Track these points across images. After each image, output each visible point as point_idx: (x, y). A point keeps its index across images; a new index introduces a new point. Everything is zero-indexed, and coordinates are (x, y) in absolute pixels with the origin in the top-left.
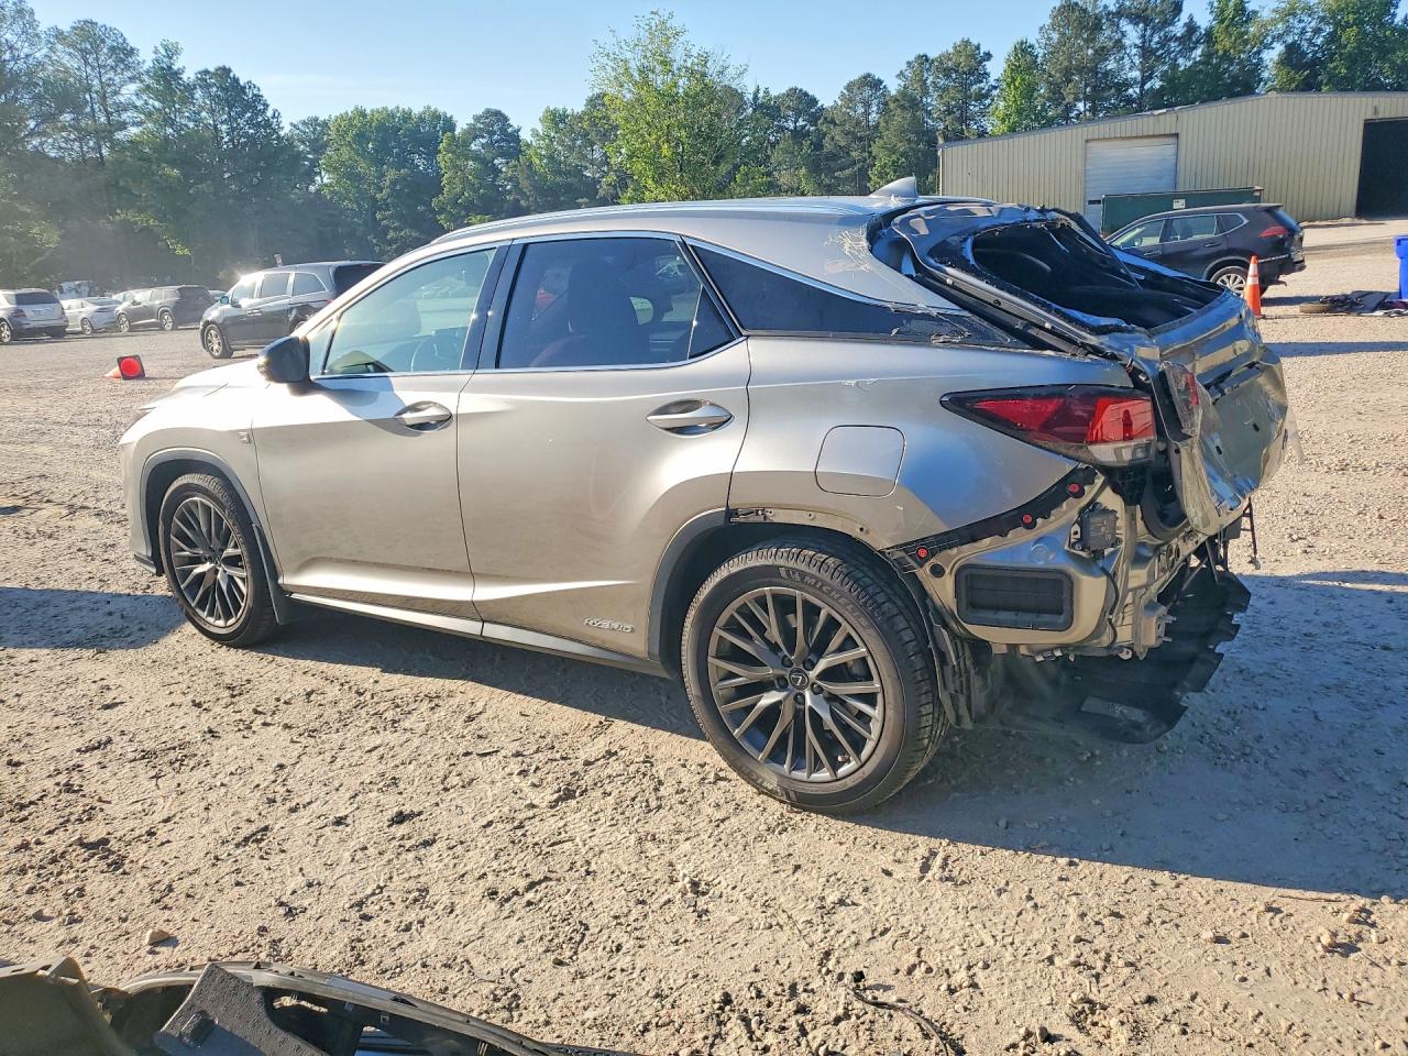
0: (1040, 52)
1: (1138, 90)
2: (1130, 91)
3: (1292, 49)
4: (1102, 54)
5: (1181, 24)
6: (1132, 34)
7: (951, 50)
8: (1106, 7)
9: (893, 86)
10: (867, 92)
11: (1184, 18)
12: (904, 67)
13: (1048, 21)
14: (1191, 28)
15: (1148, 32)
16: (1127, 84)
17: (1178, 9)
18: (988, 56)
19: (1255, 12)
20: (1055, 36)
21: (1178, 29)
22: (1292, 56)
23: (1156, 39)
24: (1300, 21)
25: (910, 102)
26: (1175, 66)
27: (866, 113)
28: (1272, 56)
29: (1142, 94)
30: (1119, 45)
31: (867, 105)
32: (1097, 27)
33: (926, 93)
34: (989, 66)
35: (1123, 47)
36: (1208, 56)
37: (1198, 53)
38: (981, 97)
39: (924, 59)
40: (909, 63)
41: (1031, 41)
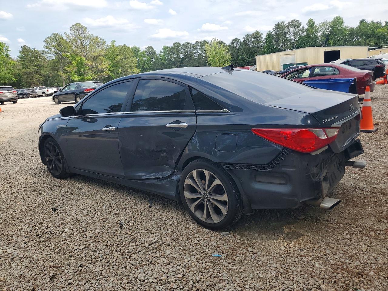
0: (273, 34)
1: (293, 41)
2: (292, 41)
3: (324, 32)
4: (285, 33)
5: (301, 27)
6: (292, 30)
7: (254, 33)
8: (286, 24)
9: (242, 40)
10: (236, 42)
11: (302, 26)
12: (244, 37)
13: (274, 27)
14: (303, 28)
15: (295, 29)
16: (290, 40)
17: (300, 24)
18: (262, 34)
19: (316, 26)
20: (276, 31)
21: (301, 28)
22: (324, 34)
23: (296, 30)
24: (325, 27)
25: (245, 43)
26: (301, 36)
27: (236, 46)
28: (320, 34)
29: (294, 42)
30: (289, 32)
31: (236, 44)
32: (284, 29)
33: (249, 41)
34: (262, 36)
35: (290, 32)
36: (307, 34)
37: (305, 33)
38: (260, 42)
39: (248, 35)
40: (245, 36)
41: (271, 31)
